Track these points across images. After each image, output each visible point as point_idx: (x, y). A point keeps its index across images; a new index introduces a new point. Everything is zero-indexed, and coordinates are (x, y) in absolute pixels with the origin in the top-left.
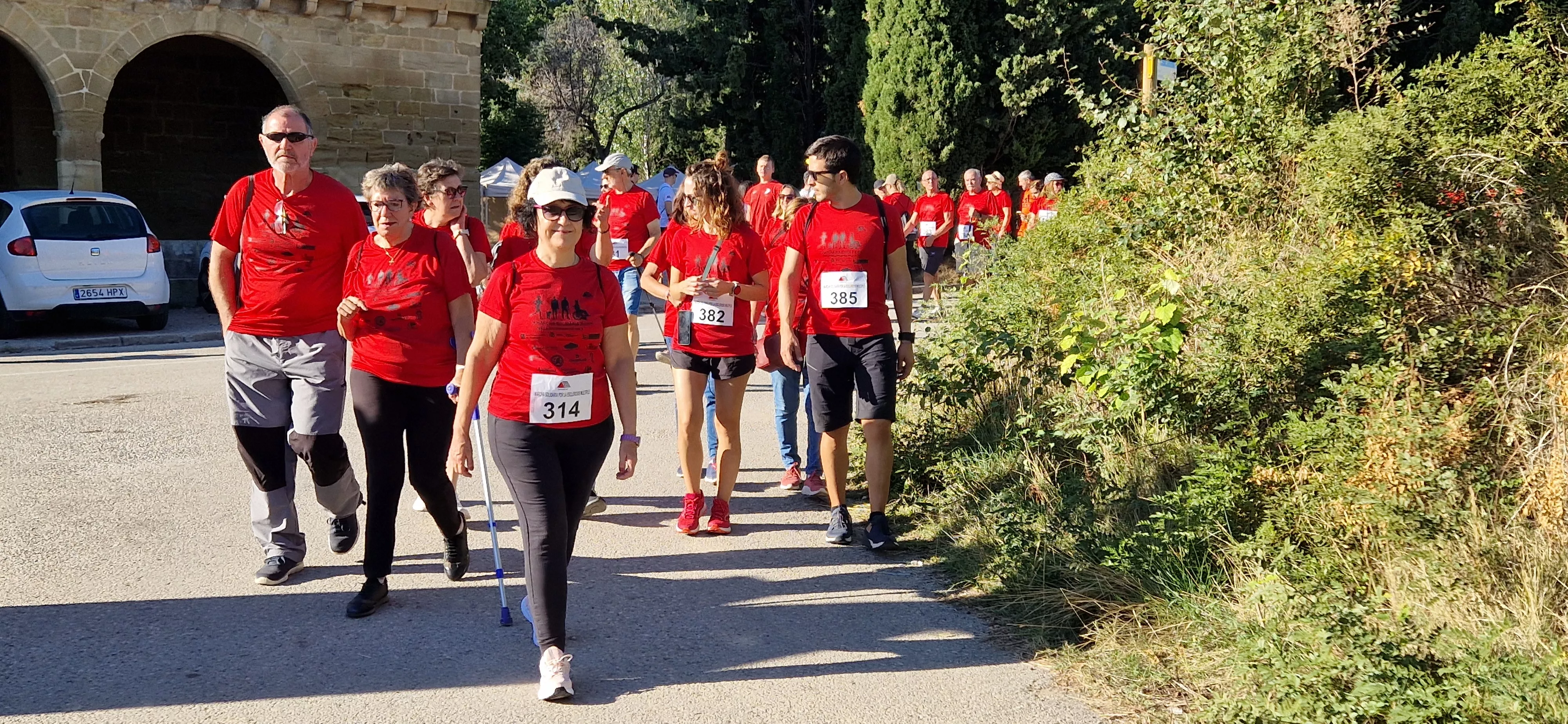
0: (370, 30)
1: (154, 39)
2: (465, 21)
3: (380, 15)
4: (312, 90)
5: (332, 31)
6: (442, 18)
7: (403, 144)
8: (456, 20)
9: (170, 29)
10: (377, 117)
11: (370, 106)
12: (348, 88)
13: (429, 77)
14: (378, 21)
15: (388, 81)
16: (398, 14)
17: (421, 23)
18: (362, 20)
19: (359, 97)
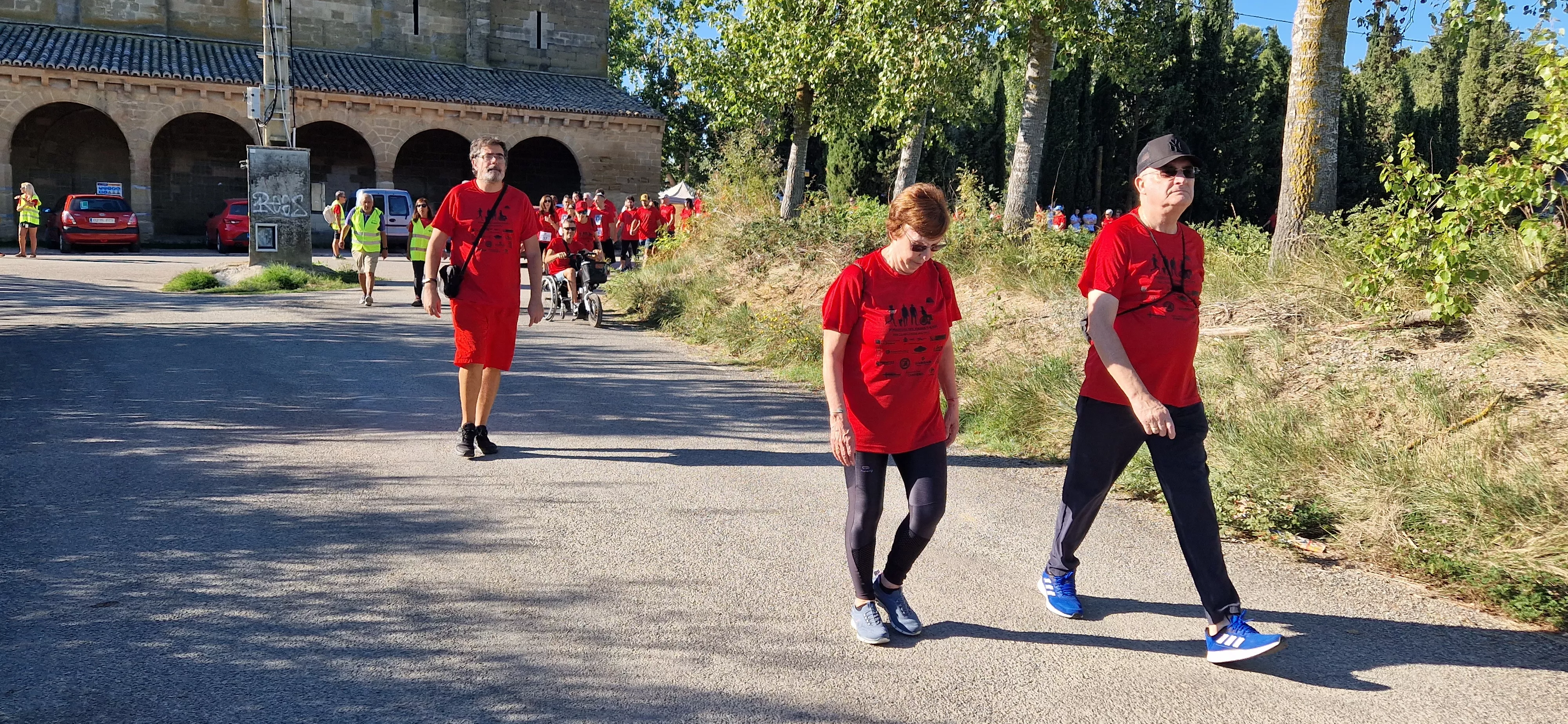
0: (612, 134)
1: (522, 138)
2: (655, 129)
3: (617, 127)
4: (586, 159)
5: (596, 134)
6: (644, 128)
7: (625, 183)
8: (651, 129)
9: (529, 134)
10: (614, 171)
11: (611, 166)
12: (602, 158)
13: (638, 154)
14: (616, 130)
15: (619, 155)
16: (624, 127)
17: (635, 130)
18: (608, 129)
19: (606, 162)
